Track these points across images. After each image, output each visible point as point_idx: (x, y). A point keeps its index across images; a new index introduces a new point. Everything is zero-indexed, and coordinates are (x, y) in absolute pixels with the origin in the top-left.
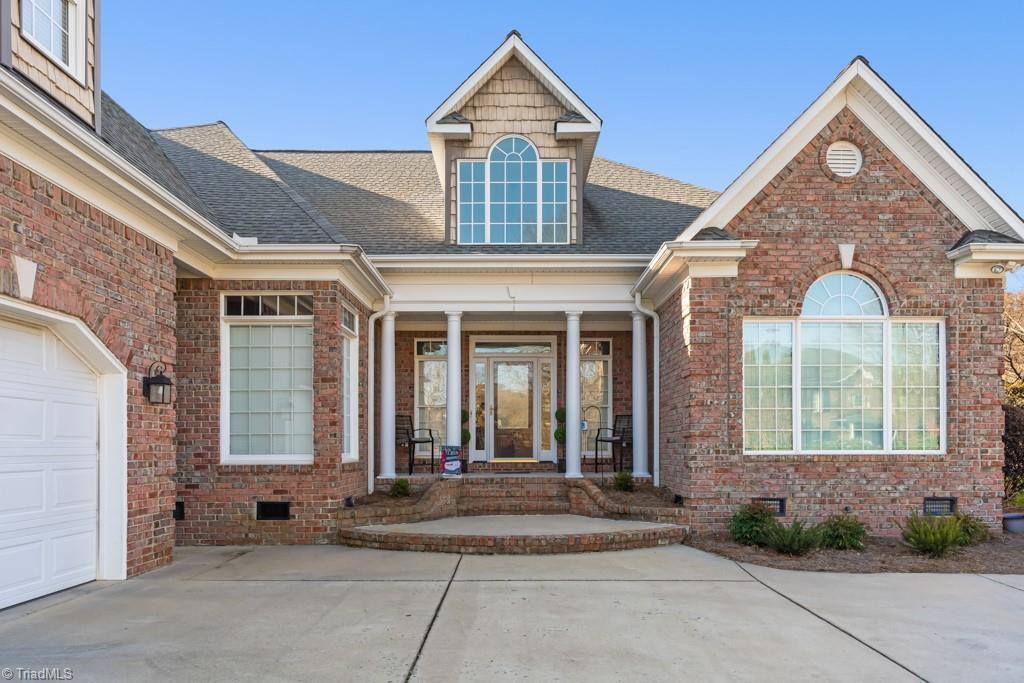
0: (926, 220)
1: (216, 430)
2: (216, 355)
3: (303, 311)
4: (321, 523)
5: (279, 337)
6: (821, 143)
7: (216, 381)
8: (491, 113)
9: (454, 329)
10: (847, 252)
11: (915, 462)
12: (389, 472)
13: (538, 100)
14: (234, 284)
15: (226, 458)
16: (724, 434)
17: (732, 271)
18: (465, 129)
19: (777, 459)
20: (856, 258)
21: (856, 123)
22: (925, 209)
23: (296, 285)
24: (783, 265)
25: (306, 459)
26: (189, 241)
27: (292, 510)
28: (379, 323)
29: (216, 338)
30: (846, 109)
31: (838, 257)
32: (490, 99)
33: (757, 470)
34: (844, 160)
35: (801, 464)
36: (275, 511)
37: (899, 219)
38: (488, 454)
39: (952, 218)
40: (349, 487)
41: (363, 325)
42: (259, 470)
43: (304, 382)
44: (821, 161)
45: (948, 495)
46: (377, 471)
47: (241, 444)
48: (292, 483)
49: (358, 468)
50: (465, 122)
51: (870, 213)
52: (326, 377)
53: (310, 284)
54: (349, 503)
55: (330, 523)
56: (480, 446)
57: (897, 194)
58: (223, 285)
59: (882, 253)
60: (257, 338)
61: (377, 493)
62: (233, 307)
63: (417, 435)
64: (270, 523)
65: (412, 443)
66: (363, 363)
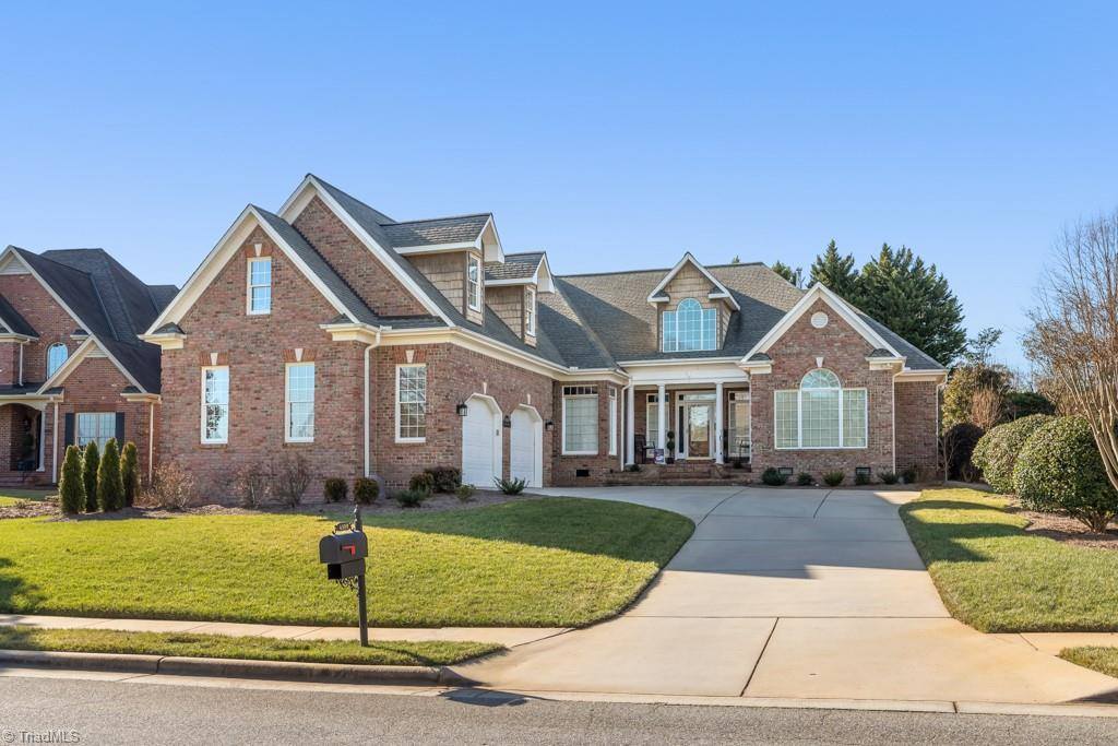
0: (856, 345)
1: (561, 440)
2: (561, 411)
3: (594, 393)
4: (601, 478)
5: (585, 403)
6: (809, 313)
7: (561, 421)
8: (679, 289)
9: (662, 395)
10: (820, 360)
11: (852, 452)
12: (631, 461)
13: (701, 280)
14: (568, 383)
15: (564, 452)
16: (766, 440)
17: (769, 371)
18: (666, 299)
19: (789, 451)
20: (823, 363)
21: (824, 304)
22: (856, 340)
23: (591, 382)
24: (792, 367)
25: (595, 453)
26: (554, 372)
27: (590, 473)
28: (626, 391)
29: (561, 404)
30: (820, 299)
31: (816, 363)
32: (679, 282)
33: (780, 455)
34: (820, 321)
35: (800, 453)
36: (583, 473)
37: (844, 345)
38: (685, 456)
39: (868, 344)
40: (611, 465)
41: (619, 393)
42: (577, 457)
43: (594, 421)
44: (809, 321)
45: (866, 466)
46: (625, 461)
47: (570, 446)
48: (590, 461)
49: (617, 458)
50: (667, 295)
51: (830, 344)
52: (603, 419)
53: (597, 382)
54: (612, 471)
55: (604, 478)
56: (681, 450)
57: (843, 334)
58: (564, 383)
59: (836, 361)
60: (576, 403)
61: (625, 471)
62: (567, 391)
63: (648, 445)
64: (581, 478)
65: (645, 450)
66: (619, 411)
